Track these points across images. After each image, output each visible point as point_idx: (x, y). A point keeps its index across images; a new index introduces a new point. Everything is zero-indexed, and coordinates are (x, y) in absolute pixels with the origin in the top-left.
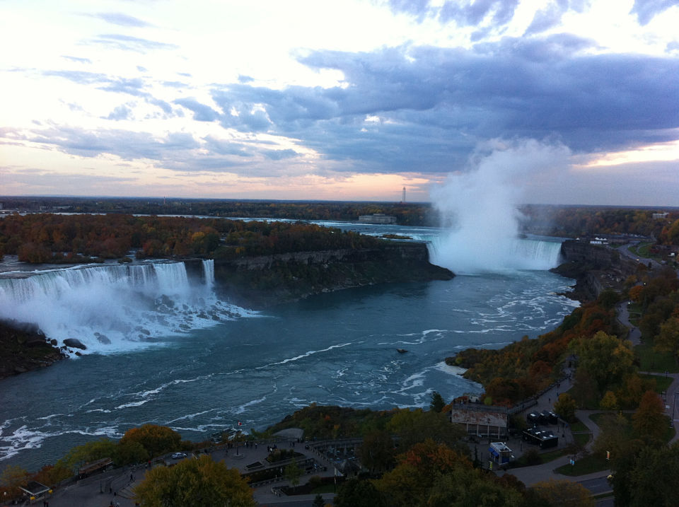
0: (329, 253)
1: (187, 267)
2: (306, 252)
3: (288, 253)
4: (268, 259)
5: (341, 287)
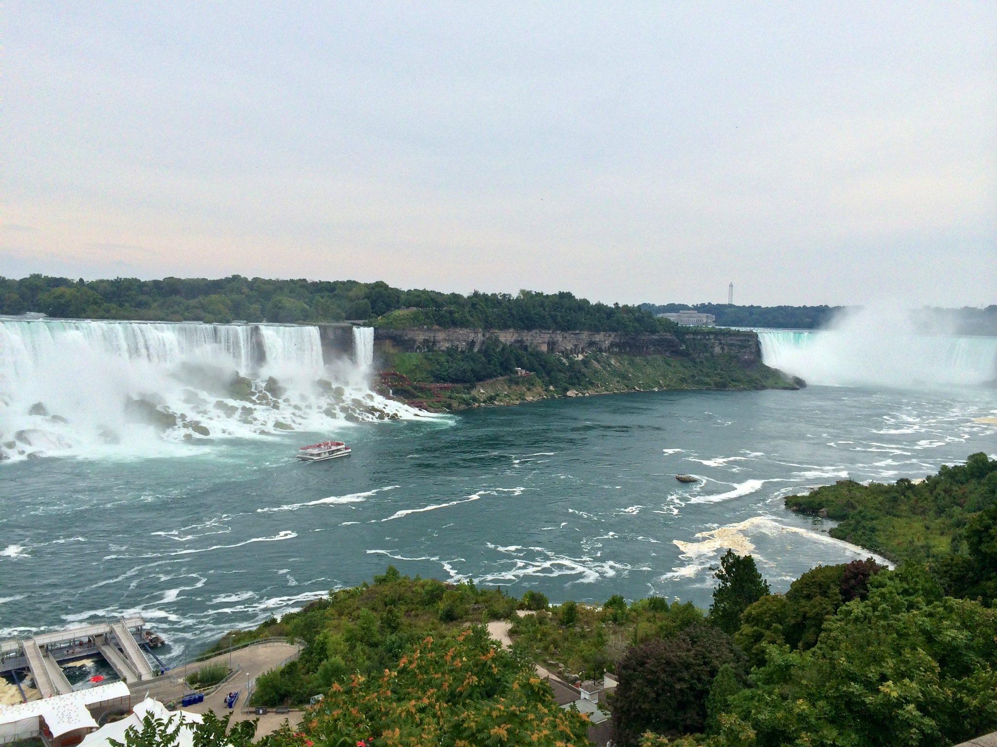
0: (585, 336)
1: (323, 336)
2: (543, 332)
3: (511, 330)
4: (472, 335)
5: (602, 391)
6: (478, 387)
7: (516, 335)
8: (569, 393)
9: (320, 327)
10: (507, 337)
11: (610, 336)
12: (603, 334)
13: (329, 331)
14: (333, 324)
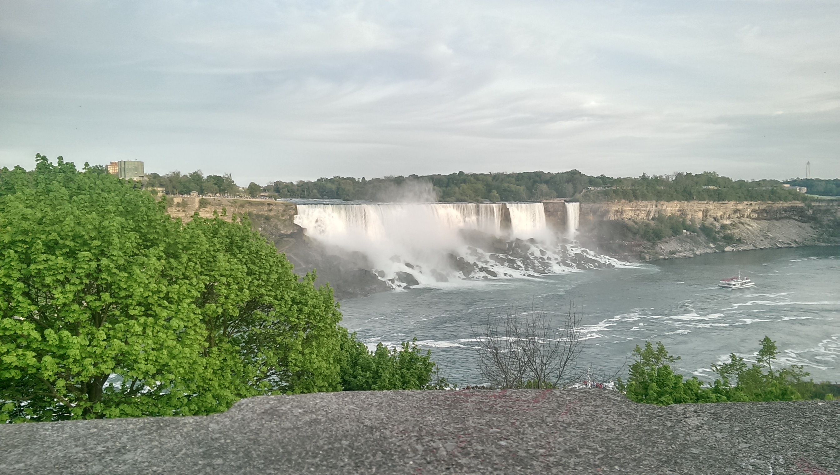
0: (731, 205)
1: (546, 209)
2: (700, 202)
3: (676, 202)
4: (649, 207)
5: (751, 247)
6: (659, 245)
7: (678, 205)
9: (544, 203)
10: (673, 208)
11: (751, 204)
12: (746, 202)
13: (550, 206)
14: (551, 201)
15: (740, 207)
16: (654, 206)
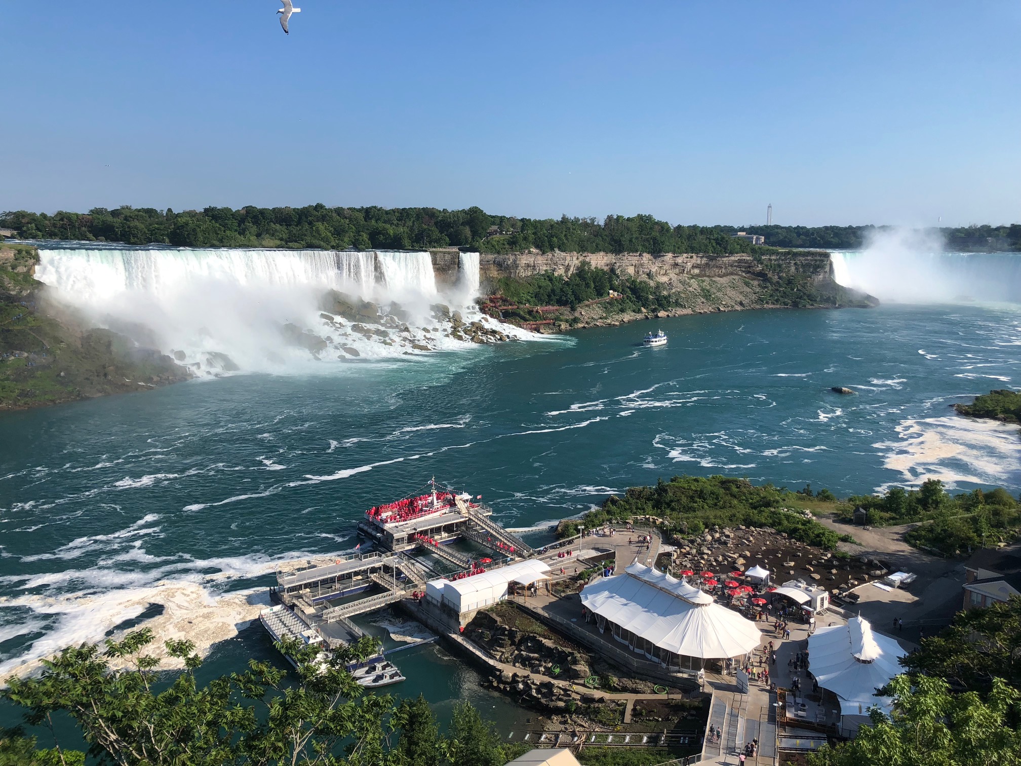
0: (669, 258)
1: (435, 263)
2: (631, 254)
3: (602, 253)
4: (568, 258)
5: (688, 311)
6: (579, 309)
7: (606, 258)
8: (660, 314)
9: (431, 252)
10: (599, 261)
11: (692, 257)
12: (685, 255)
13: (438, 257)
14: (441, 250)
15: (679, 260)
16: (575, 258)
